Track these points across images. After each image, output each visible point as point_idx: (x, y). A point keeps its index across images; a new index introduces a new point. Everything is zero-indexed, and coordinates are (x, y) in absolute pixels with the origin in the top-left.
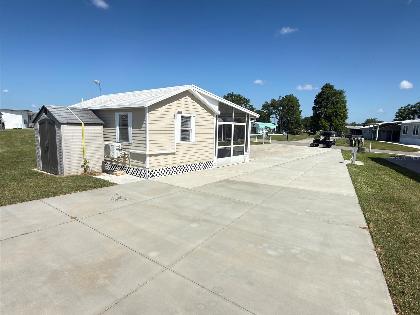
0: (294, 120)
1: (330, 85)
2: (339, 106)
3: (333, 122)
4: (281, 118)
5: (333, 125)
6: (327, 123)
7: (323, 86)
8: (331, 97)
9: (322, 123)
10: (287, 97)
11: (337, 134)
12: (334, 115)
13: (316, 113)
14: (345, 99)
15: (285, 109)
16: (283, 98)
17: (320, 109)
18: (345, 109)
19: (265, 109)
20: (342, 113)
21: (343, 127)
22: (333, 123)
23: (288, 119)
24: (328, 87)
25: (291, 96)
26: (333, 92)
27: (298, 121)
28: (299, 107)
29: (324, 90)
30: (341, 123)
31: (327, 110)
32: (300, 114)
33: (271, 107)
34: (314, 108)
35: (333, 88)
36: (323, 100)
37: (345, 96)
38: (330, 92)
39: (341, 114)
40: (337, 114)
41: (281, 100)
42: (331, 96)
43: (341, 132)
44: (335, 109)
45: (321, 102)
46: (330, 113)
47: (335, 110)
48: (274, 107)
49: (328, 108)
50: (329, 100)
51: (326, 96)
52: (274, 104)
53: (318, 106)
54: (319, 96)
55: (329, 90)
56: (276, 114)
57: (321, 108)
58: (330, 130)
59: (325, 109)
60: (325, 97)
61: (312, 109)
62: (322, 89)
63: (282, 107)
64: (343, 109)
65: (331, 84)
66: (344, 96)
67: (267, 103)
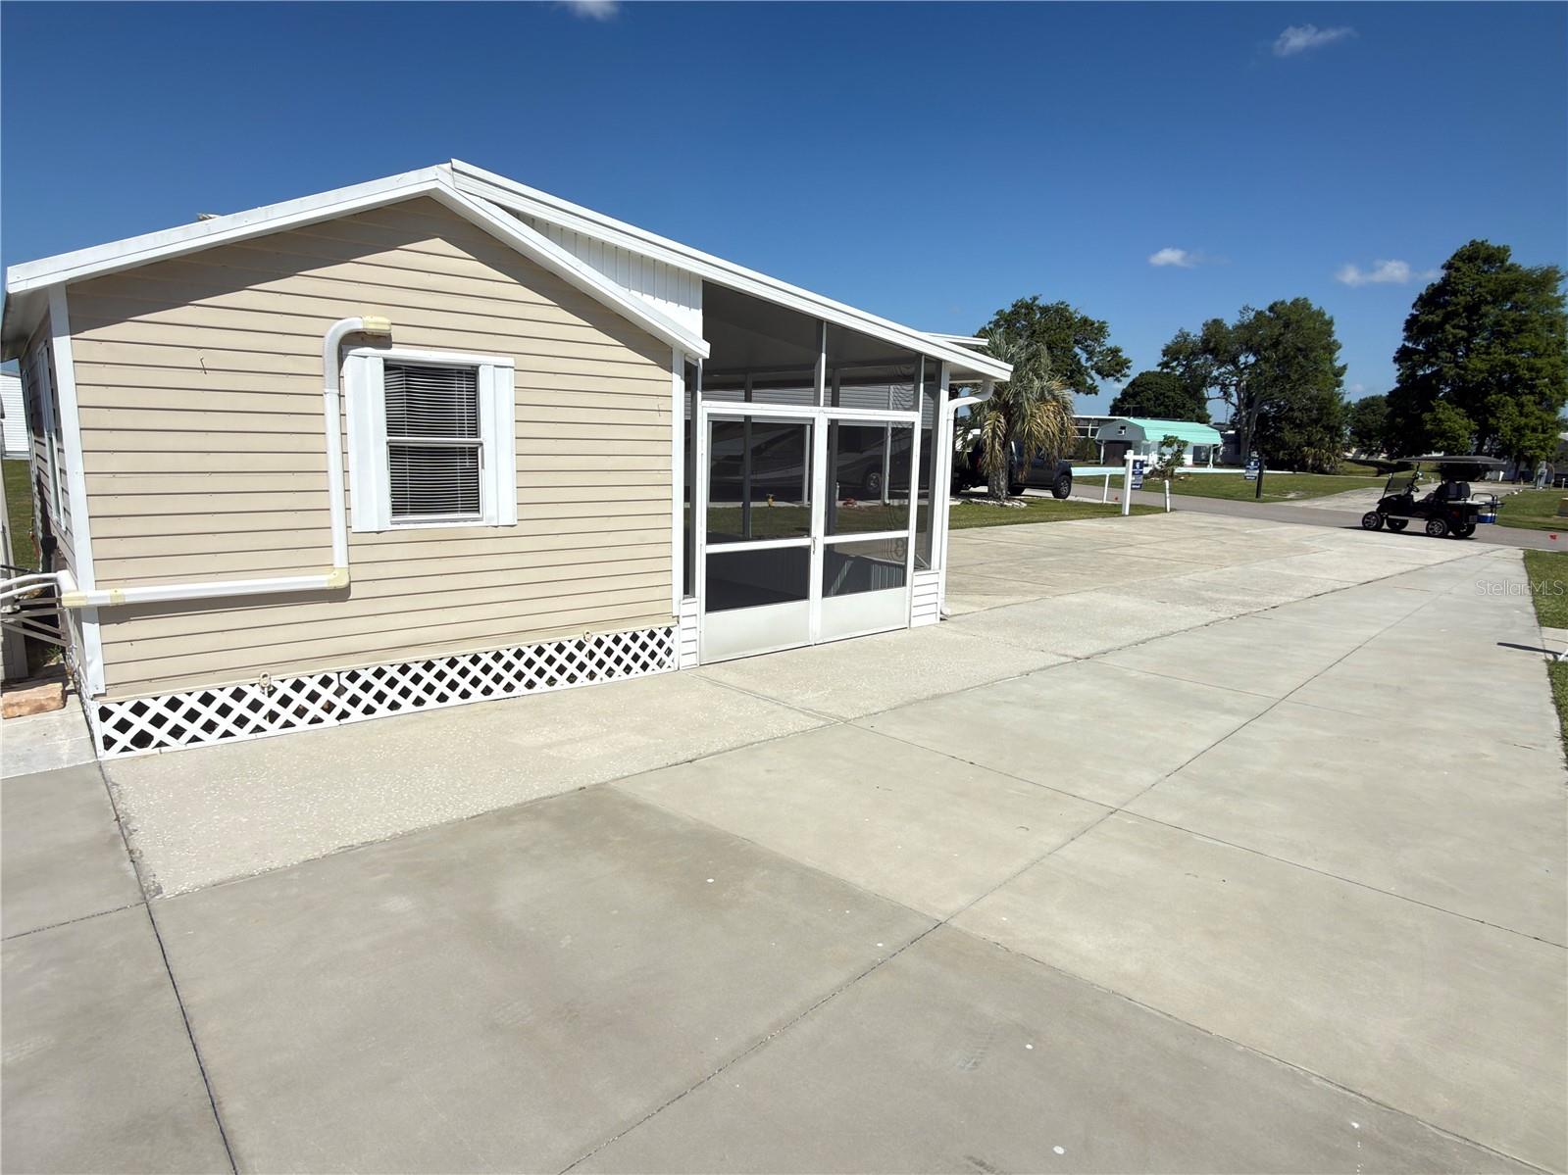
0: (1310, 410)
1: (1487, 248)
2: (1527, 340)
3: (1493, 415)
4: (1248, 402)
5: (1496, 430)
6: (1466, 420)
7: (1455, 255)
8: (1494, 302)
9: (1440, 420)
10: (1278, 308)
11: (1513, 471)
12: (1500, 382)
13: (1413, 375)
14: (1562, 310)
15: (1267, 360)
16: (1259, 314)
17: (1433, 360)
18: (1560, 354)
19: (1174, 364)
20: (1543, 374)
21: (1544, 440)
22: (1492, 421)
23: (1279, 406)
24: (1476, 259)
25: (1300, 305)
26: (1501, 276)
27: (1325, 411)
28: (1332, 352)
29: (1458, 270)
30: (1533, 422)
31: (1466, 360)
32: (1339, 384)
33: (1205, 352)
34: (1403, 356)
35: (1502, 262)
36: (1448, 317)
37: (1564, 296)
38: (1489, 281)
39: (1537, 378)
40: (1517, 380)
41: (1250, 323)
42: (1489, 298)
43: (1532, 462)
44: (1506, 354)
45: (1440, 326)
46: (1481, 376)
47: (1508, 363)
48: (1216, 356)
49: (1472, 351)
50: (1483, 316)
51: (1469, 298)
52: (1215, 343)
53: (1426, 345)
54: (1431, 299)
55: (1484, 271)
56: (1227, 382)
57: (1440, 354)
58: (1479, 452)
59: (1461, 357)
60: (1459, 304)
61: (1396, 360)
62: (1449, 266)
63: (1255, 355)
64: (1549, 356)
65: (1495, 242)
66: (1559, 293)
67: (1184, 336)
